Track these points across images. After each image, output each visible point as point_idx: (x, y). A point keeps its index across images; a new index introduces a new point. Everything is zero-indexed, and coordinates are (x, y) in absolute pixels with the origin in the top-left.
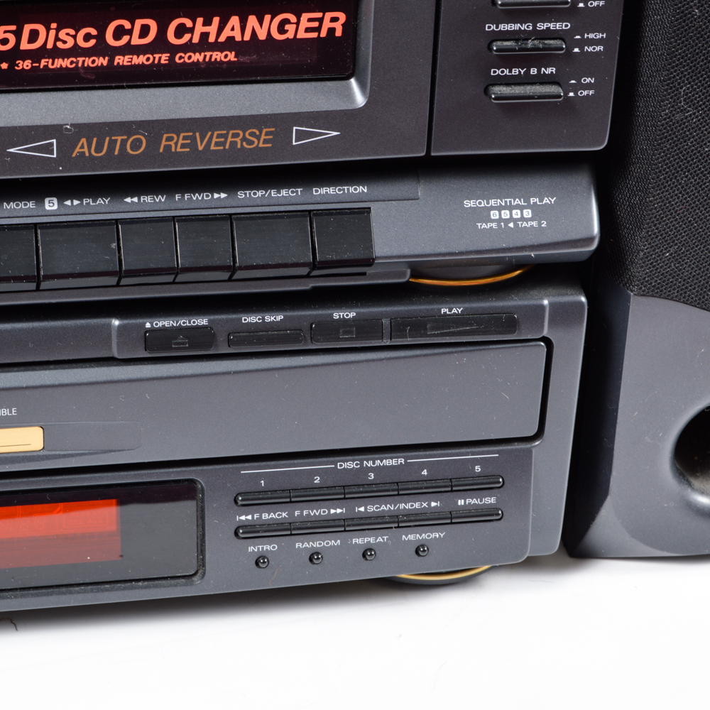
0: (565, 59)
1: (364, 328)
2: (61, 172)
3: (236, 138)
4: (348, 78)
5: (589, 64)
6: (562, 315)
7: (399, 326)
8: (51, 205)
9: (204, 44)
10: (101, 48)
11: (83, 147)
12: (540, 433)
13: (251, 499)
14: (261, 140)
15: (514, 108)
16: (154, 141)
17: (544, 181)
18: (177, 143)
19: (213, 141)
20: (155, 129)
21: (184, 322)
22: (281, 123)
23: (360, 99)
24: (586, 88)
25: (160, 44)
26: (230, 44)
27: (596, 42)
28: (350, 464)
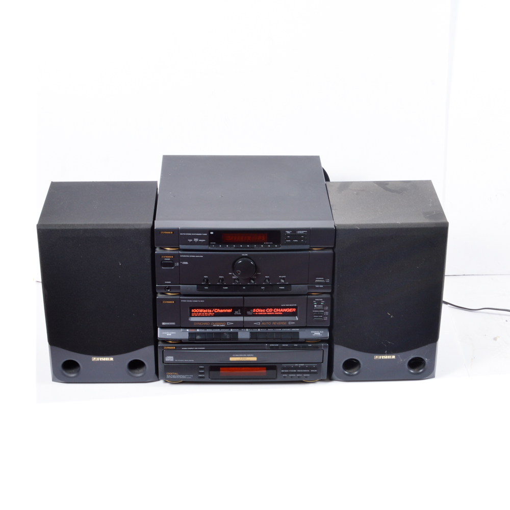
0: (323, 315)
1: (298, 347)
2: (260, 326)
3: (282, 323)
4: (295, 316)
5: (326, 316)
6: (325, 347)
7: (303, 347)
8: (259, 330)
9: (278, 312)
10: (266, 312)
11: (263, 323)
12: (322, 362)
13: (284, 369)
14: (285, 323)
15: (317, 321)
16: (272, 323)
17: (321, 329)
18: (274, 323)
19: (279, 323)
20: (272, 322)
21: (275, 345)
22: (287, 322)
23: (297, 319)
24: (326, 319)
25: (273, 312)
26: (281, 312)
27: (327, 313)
28: (297, 365)
